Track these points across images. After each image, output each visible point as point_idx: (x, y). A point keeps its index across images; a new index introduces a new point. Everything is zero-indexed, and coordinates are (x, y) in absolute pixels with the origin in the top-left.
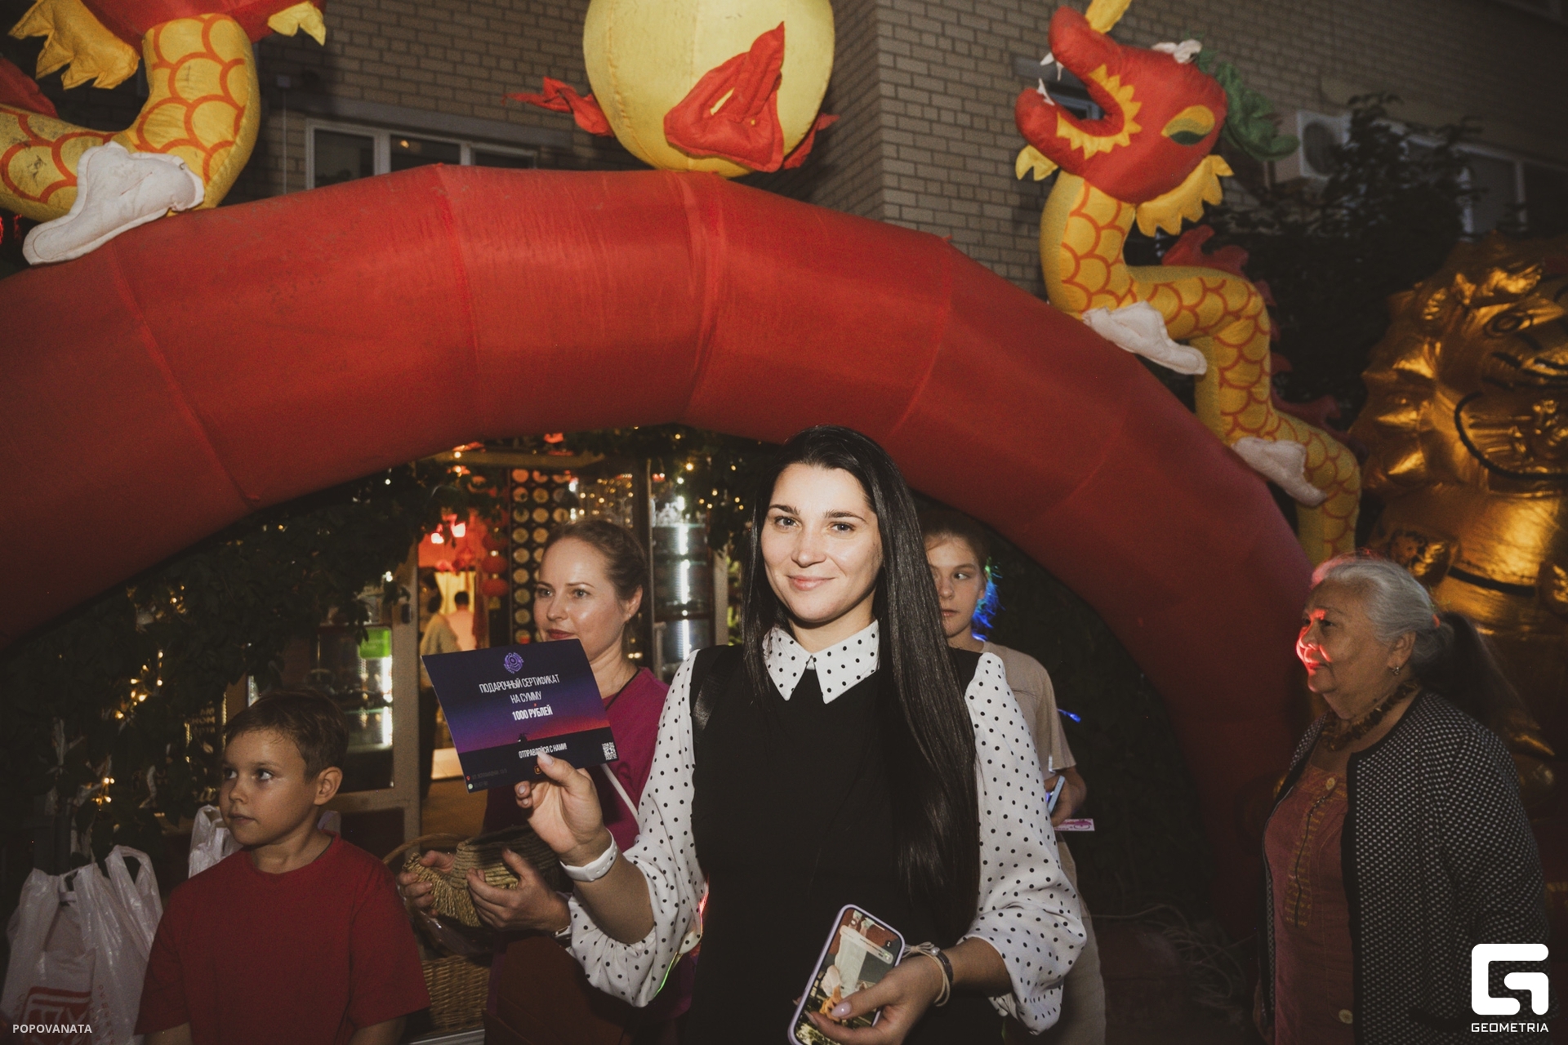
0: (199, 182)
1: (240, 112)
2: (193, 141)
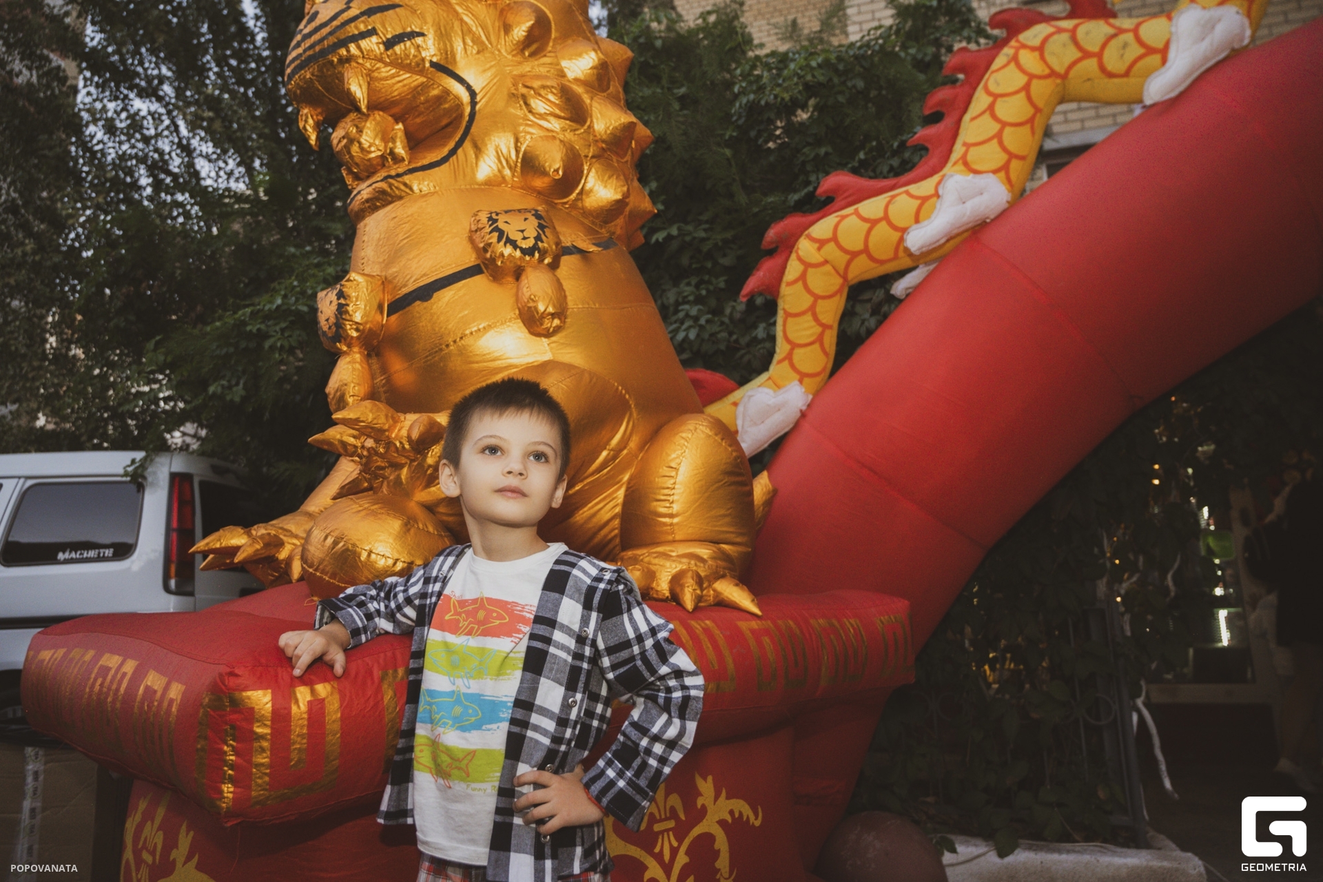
0: (1248, 24)
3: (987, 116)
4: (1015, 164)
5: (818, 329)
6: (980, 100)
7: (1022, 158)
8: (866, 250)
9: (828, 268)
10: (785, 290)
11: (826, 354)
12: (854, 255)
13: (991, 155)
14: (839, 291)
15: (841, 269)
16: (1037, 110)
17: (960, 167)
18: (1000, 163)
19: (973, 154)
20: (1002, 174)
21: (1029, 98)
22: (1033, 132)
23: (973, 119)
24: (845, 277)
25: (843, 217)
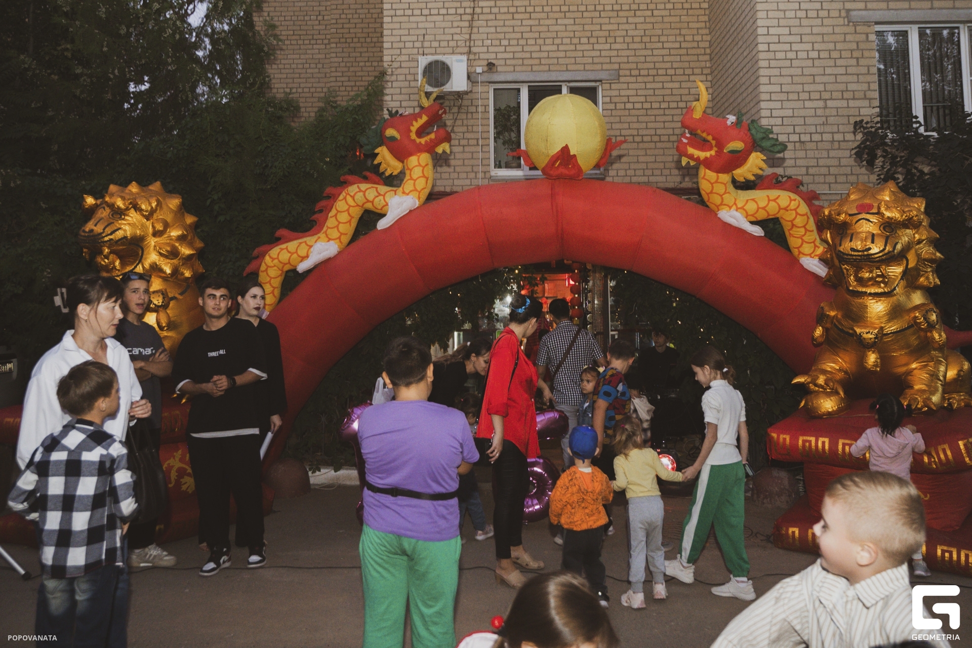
0: (417, 201)
1: (427, 179)
2: (416, 190)
3: (334, 218)
4: (343, 237)
5: (272, 289)
6: (333, 212)
7: (346, 234)
8: (289, 263)
9: (275, 268)
10: (261, 274)
11: (275, 297)
12: (285, 264)
13: (334, 234)
14: (281, 275)
15: (281, 268)
16: (352, 217)
17: (324, 235)
18: (338, 236)
19: (329, 231)
20: (338, 240)
21: (349, 214)
22: (350, 225)
23: (331, 217)
24: (282, 271)
25: (282, 249)
